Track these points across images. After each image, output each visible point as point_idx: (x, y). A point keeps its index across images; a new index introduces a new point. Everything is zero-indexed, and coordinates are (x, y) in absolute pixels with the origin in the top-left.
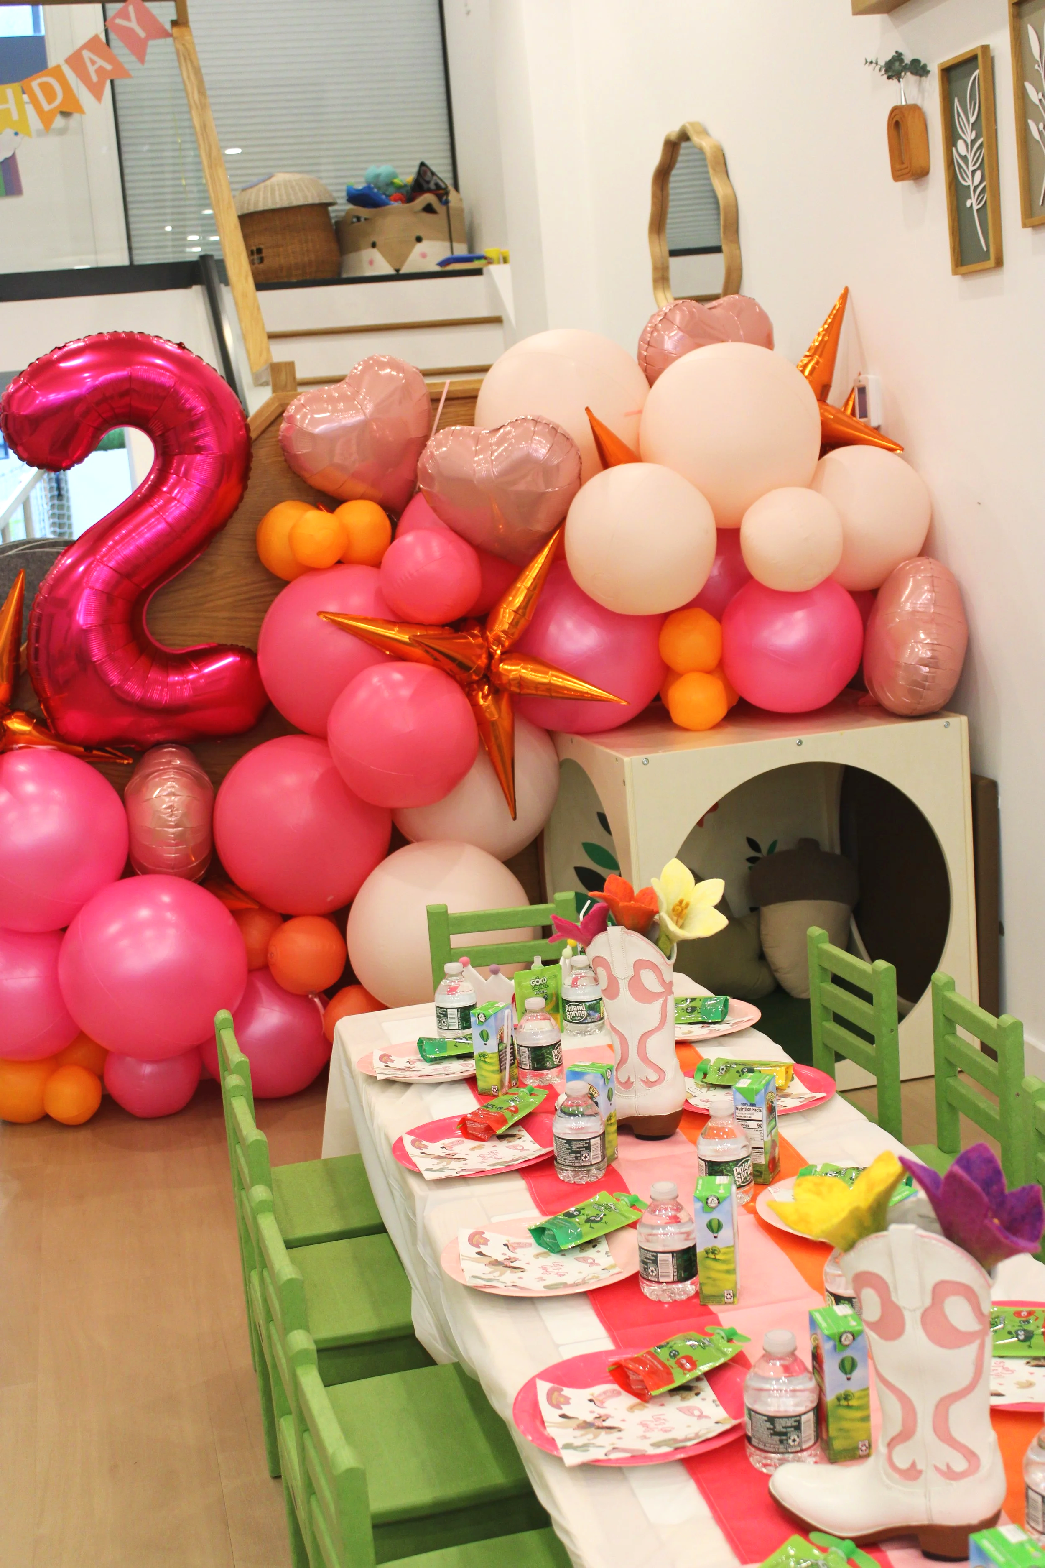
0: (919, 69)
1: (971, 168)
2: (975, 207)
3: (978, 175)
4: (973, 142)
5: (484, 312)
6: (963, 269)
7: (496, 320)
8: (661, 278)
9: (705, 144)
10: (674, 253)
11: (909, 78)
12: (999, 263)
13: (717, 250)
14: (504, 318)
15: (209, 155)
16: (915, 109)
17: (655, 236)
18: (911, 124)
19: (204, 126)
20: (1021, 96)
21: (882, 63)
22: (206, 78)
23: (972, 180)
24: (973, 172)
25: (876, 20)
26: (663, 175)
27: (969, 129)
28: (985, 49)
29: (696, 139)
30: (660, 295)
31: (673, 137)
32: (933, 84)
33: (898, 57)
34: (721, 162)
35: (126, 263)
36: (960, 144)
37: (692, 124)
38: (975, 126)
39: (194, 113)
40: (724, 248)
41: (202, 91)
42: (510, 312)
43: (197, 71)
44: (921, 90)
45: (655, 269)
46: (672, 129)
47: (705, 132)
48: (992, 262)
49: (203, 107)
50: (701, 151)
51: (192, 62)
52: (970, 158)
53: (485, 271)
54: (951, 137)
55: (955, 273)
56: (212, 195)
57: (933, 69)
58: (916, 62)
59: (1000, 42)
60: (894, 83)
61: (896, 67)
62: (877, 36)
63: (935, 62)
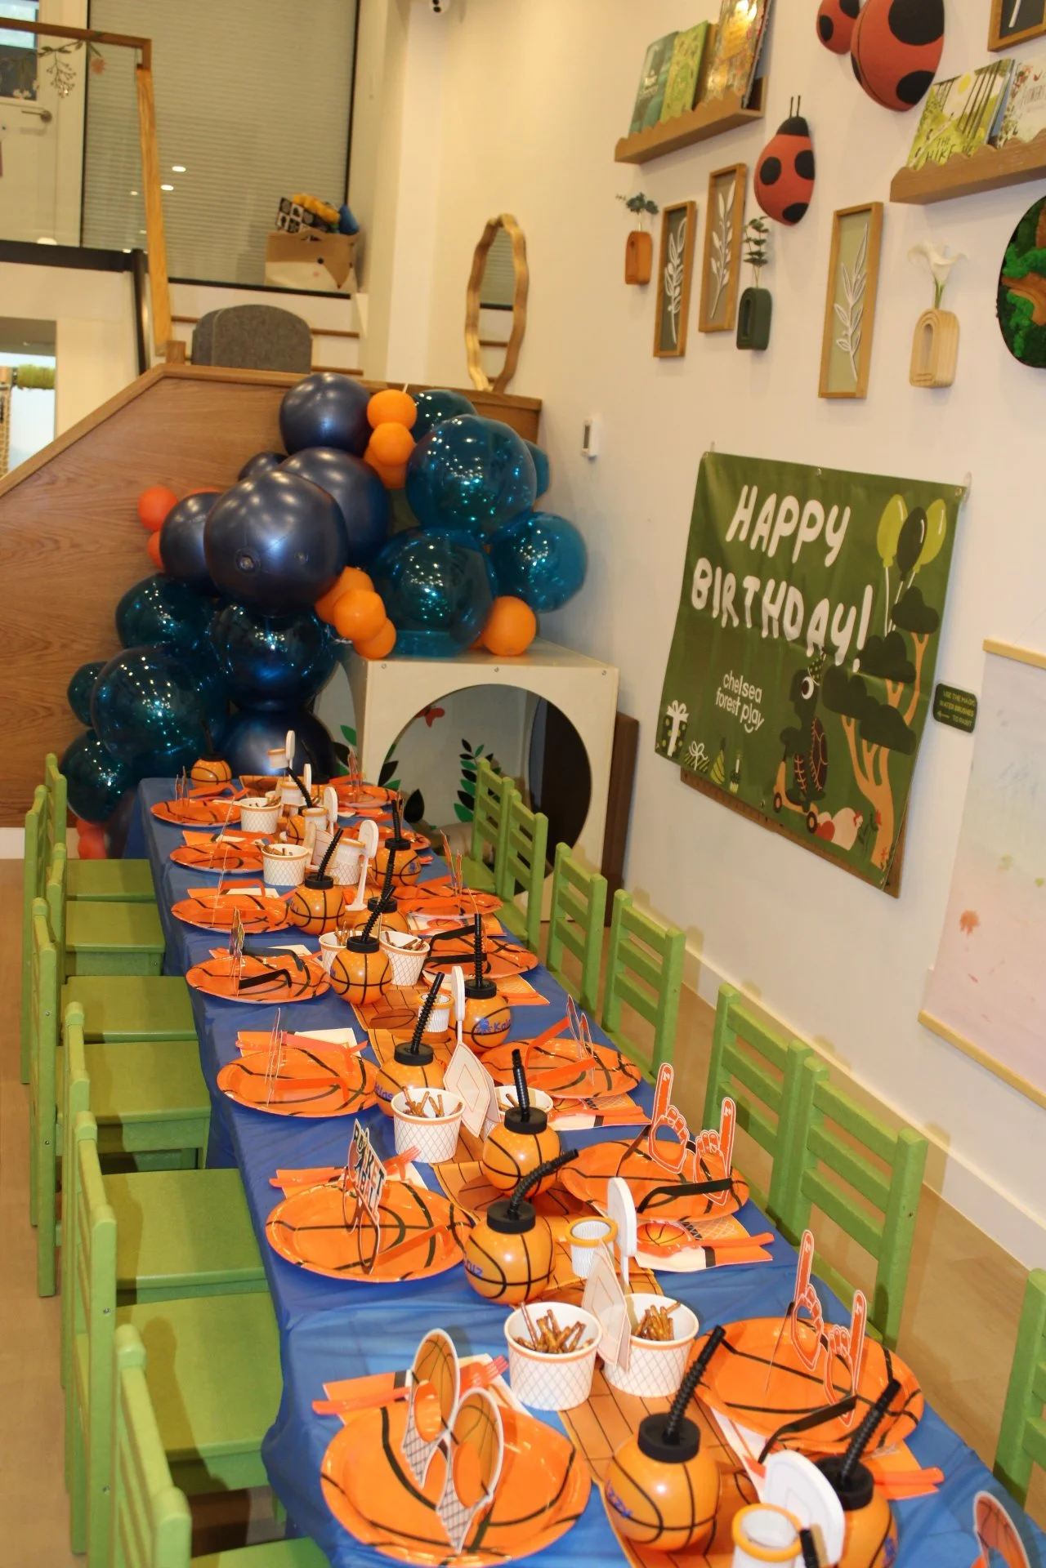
0: (652, 208)
1: (675, 284)
2: (674, 312)
3: (678, 290)
4: (678, 266)
5: (347, 328)
6: (663, 353)
7: (354, 336)
8: (472, 324)
9: (513, 232)
10: (484, 306)
11: (645, 214)
12: (682, 354)
13: (509, 308)
14: (361, 335)
15: (150, 174)
16: (645, 236)
17: (472, 293)
18: (642, 246)
19: (149, 151)
20: (709, 241)
21: (628, 198)
22: (157, 110)
23: (673, 293)
24: (675, 287)
25: (631, 169)
26: (483, 248)
27: (676, 256)
28: (693, 204)
29: (507, 227)
30: (469, 337)
31: (493, 223)
32: (659, 220)
33: (640, 198)
34: (521, 247)
35: (76, 244)
36: (670, 266)
37: (507, 215)
38: (681, 255)
39: (143, 139)
40: (515, 309)
41: (152, 124)
42: (364, 329)
43: (151, 107)
44: (652, 223)
45: (468, 317)
46: (493, 216)
47: (515, 223)
48: (678, 352)
49: (151, 135)
50: (509, 235)
51: (147, 98)
52: (675, 277)
53: (352, 296)
54: (665, 260)
55: (656, 354)
56: (147, 205)
57: (661, 209)
58: (651, 203)
59: (702, 201)
60: (634, 214)
61: (638, 204)
62: (629, 180)
63: (663, 205)
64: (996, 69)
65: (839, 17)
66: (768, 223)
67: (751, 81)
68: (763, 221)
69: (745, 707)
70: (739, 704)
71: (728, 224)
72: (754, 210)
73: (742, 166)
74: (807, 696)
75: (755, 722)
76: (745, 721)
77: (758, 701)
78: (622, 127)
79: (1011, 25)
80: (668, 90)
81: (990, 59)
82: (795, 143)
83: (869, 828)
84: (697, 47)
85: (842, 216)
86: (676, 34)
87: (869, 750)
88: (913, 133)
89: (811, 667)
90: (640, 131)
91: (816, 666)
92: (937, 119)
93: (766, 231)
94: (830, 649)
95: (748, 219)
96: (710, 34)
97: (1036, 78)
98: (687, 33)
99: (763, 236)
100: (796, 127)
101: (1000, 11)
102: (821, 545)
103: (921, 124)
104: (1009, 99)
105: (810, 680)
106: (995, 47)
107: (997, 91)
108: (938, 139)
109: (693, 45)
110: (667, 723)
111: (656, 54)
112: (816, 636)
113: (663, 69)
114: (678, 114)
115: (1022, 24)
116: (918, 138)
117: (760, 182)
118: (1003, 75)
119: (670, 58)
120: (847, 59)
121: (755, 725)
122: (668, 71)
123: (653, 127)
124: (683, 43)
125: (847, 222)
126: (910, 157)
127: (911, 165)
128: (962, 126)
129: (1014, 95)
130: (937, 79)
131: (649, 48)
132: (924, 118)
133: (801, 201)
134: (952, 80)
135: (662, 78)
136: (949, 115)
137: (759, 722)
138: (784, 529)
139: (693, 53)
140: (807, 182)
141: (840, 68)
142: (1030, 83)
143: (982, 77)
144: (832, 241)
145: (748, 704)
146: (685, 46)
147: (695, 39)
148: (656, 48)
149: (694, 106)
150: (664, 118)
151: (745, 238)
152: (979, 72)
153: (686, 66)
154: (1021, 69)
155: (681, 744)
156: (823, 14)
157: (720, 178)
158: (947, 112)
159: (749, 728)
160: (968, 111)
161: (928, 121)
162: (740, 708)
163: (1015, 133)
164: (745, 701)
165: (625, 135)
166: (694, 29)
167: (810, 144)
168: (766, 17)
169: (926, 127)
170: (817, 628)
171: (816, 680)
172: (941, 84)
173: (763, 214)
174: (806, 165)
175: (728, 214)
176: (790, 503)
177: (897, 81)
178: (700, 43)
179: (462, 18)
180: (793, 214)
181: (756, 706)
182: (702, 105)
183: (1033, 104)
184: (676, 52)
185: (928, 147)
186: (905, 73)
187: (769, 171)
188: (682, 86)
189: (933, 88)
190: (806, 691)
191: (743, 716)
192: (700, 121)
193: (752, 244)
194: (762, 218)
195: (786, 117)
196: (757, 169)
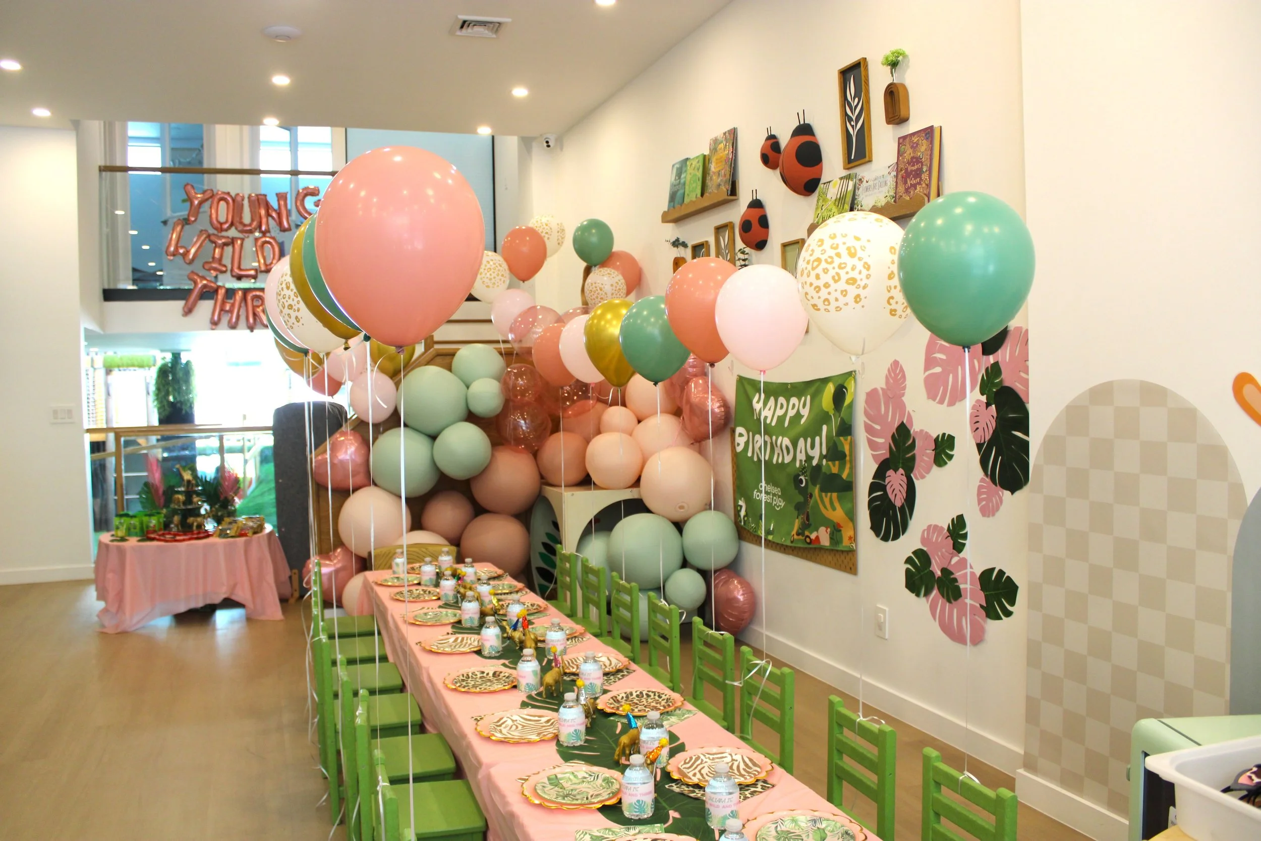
0: (684, 245)
11: (681, 248)
16: (682, 259)
18: (681, 263)
21: (672, 241)
25: (671, 226)
28: (707, 242)
32: (689, 250)
33: (678, 240)
44: (685, 252)
57: (690, 245)
58: (683, 242)
59: (712, 240)
60: (676, 248)
61: (676, 243)
62: (671, 231)
63: (690, 243)
64: (848, 177)
65: (771, 154)
66: (747, 250)
67: (731, 182)
68: (745, 250)
69: (774, 498)
70: (771, 497)
71: (727, 251)
72: (740, 244)
73: (731, 223)
74: (803, 485)
75: (780, 504)
76: (775, 505)
77: (780, 494)
78: (664, 206)
79: (852, 158)
80: (687, 187)
81: (845, 173)
82: (757, 212)
83: (835, 532)
84: (700, 166)
85: (785, 246)
86: (687, 159)
87: (826, 496)
88: (814, 206)
89: (800, 471)
90: (674, 207)
91: (803, 470)
92: (825, 200)
93: (747, 254)
94: (809, 458)
95: (737, 250)
96: (706, 160)
97: (867, 182)
98: (694, 159)
99: (746, 256)
100: (756, 204)
101: (846, 152)
102: (798, 416)
103: (818, 202)
104: (857, 191)
105: (802, 477)
106: (847, 167)
107: (850, 187)
108: (826, 209)
109: (698, 165)
110: (739, 508)
111: (677, 169)
112: (801, 456)
113: (683, 176)
114: (694, 199)
115: (856, 159)
116: (817, 209)
117: (742, 232)
118: (852, 180)
119: (686, 171)
120: (778, 172)
121: (781, 506)
122: (685, 177)
123: (681, 205)
124: (692, 164)
125: (788, 248)
126: (815, 218)
127: (815, 222)
128: (837, 203)
129: (858, 189)
130: (822, 181)
131: (673, 166)
132: (818, 200)
133: (763, 239)
134: (830, 182)
135: (682, 181)
136: (830, 198)
137: (782, 504)
138: (780, 412)
139: (698, 170)
140: (766, 229)
141: (774, 177)
142: (864, 184)
143: (842, 181)
144: (782, 258)
145: (776, 496)
146: (693, 166)
147: (698, 162)
148: (678, 166)
149: (702, 195)
150: (687, 200)
151: (737, 258)
152: (841, 179)
153: (695, 175)
154: (860, 178)
155: (746, 518)
156: (763, 152)
157: (719, 229)
158: (829, 197)
159: (778, 507)
160: (839, 196)
161: (821, 201)
162: (773, 499)
163: (861, 206)
164: (774, 495)
165: (666, 209)
166: (697, 157)
167: (765, 211)
168: (734, 152)
169: (820, 204)
170: (801, 452)
171: (805, 476)
172: (825, 184)
173: (745, 246)
174: (764, 222)
175: (726, 247)
176: (782, 400)
177: (803, 184)
178: (701, 164)
179: (562, 149)
180: (760, 245)
181: (779, 497)
182: (706, 195)
183: (867, 193)
184: (689, 168)
185: (823, 213)
186: (806, 180)
187: (746, 226)
188: (694, 185)
189: (821, 186)
190: (802, 483)
191: (774, 503)
192: (706, 203)
193: (741, 261)
194: (744, 248)
195: (751, 200)
196: (740, 224)
